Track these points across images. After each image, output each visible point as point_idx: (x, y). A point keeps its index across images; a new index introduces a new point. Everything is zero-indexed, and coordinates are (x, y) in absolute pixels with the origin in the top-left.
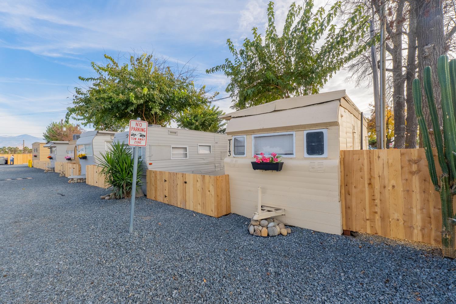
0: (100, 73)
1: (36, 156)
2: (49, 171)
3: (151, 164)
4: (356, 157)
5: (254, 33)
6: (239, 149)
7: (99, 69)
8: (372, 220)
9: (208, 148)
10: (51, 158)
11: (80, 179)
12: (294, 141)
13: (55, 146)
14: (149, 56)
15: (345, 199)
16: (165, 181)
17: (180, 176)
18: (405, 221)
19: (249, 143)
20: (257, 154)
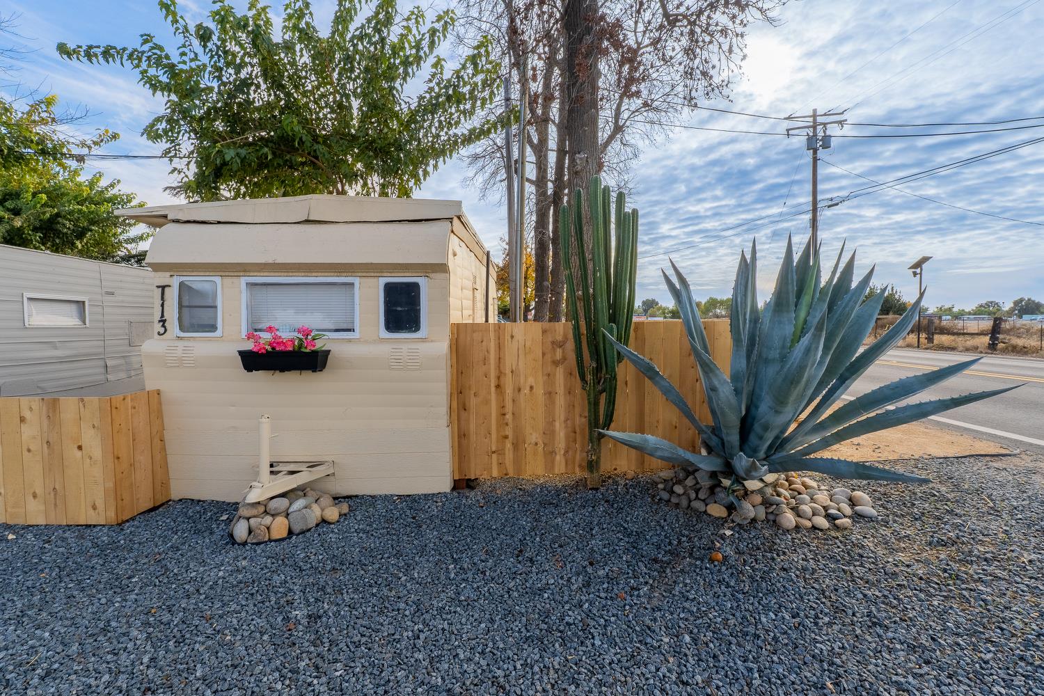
4: (477, 336)
6: (196, 314)
8: (500, 452)
9: (72, 307)
12: (356, 300)
15: (459, 420)
18: (545, 445)
20: (256, 330)
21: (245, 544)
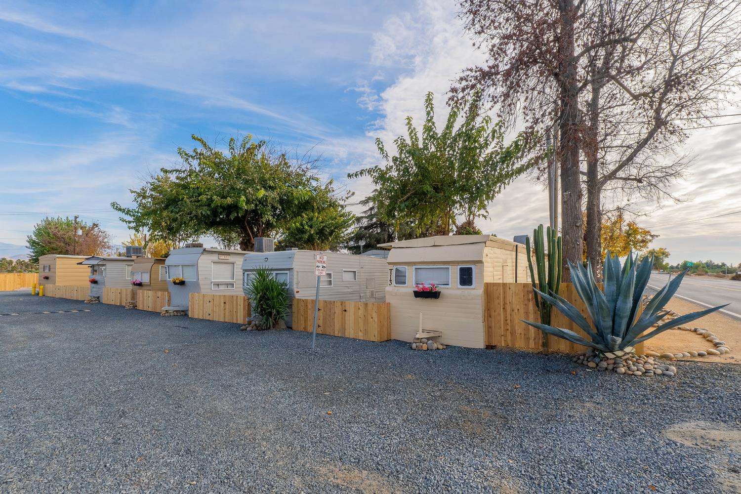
0: (188, 162)
1: (47, 278)
2: (92, 301)
3: (298, 292)
4: (495, 288)
5: (408, 123)
6: (400, 278)
7: (186, 157)
8: (505, 336)
9: (352, 273)
10: (94, 282)
11: (177, 311)
12: (450, 274)
13: (104, 263)
14: (261, 142)
15: (488, 321)
16: (319, 310)
17: (338, 304)
18: (525, 335)
19: (410, 274)
20: (417, 284)
21: (415, 350)
